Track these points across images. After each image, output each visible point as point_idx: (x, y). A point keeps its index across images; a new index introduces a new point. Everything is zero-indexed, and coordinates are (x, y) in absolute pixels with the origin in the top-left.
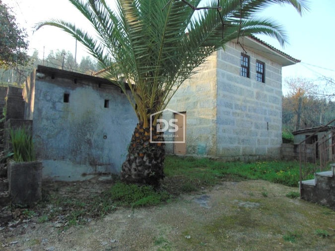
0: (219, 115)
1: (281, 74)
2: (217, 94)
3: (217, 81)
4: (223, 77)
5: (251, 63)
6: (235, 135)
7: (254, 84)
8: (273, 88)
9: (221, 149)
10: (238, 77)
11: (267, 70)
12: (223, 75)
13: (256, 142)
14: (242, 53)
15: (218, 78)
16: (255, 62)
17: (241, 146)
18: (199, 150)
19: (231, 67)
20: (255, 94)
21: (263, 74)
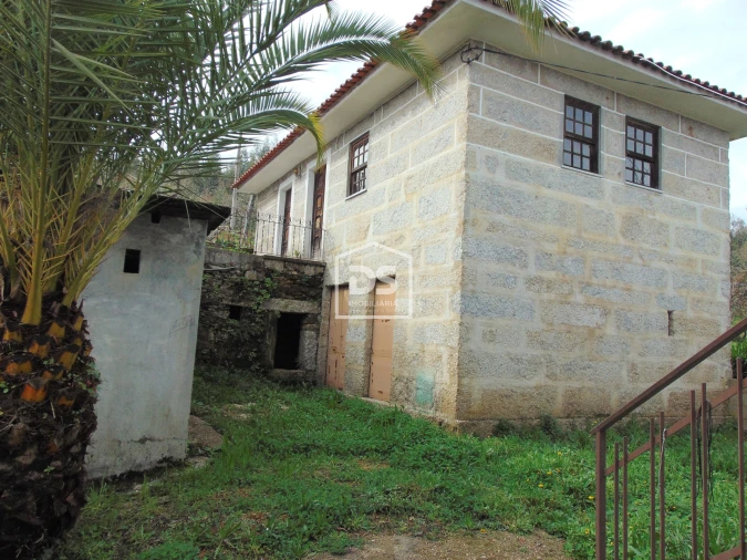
0: (471, 287)
1: (726, 159)
2: (465, 222)
3: (468, 181)
4: (492, 170)
5: (603, 127)
6: (538, 352)
7: (616, 189)
8: (692, 203)
9: (476, 395)
10: (553, 170)
11: (667, 147)
12: (492, 163)
13: (624, 373)
14: (567, 97)
15: (472, 173)
16: (622, 124)
17: (561, 387)
18: (420, 392)
19: (525, 137)
20: (618, 222)
21: (654, 162)
